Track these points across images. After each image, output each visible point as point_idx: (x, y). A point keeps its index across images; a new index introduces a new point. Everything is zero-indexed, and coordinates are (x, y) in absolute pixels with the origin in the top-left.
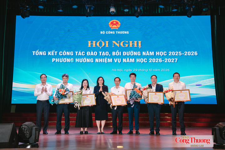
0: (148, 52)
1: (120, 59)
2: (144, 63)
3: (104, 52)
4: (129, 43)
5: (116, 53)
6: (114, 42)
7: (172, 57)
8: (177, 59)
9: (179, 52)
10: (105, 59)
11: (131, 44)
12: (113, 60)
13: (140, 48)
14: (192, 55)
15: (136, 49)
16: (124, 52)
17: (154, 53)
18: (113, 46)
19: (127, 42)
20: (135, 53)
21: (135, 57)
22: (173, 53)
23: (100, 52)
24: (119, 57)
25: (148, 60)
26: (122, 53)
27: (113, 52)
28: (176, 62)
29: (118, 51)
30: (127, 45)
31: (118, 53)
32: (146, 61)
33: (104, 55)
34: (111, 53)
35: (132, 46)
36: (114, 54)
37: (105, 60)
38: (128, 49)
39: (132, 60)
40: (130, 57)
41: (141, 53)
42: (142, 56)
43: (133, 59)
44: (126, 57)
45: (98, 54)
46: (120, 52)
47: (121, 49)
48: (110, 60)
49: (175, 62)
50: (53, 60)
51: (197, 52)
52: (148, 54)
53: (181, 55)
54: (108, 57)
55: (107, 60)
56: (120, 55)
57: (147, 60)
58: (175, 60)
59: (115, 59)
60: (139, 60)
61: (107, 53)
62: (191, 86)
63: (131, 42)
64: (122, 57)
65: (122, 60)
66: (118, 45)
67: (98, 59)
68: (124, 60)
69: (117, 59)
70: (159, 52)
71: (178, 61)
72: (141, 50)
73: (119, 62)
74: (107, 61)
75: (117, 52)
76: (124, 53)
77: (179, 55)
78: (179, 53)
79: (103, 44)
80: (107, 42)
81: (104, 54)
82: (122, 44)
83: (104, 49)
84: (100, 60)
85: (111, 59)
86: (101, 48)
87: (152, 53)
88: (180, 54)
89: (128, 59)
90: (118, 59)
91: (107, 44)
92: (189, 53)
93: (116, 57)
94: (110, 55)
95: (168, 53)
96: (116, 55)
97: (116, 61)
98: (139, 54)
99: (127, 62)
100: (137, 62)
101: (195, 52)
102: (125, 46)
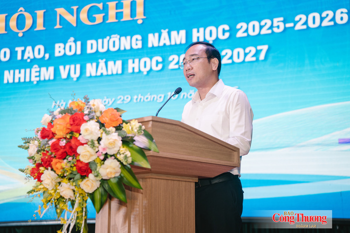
0: (165, 33)
1: (78, 66)
2: (151, 74)
3: (29, 48)
4: (105, 9)
5: (64, 48)
6: (60, 11)
7: (250, 41)
8: (265, 48)
9: (276, 20)
10: (33, 70)
11: (112, 13)
12: (57, 72)
13: (140, 22)
14: (325, 23)
15: (126, 29)
16: (89, 42)
17: (187, 33)
18: (58, 26)
19: (100, 6)
20: (125, 43)
21: (123, 55)
22: (253, 28)
23: (19, 50)
24: (73, 59)
25: (165, 63)
26: (84, 47)
27: (57, 45)
28: (262, 56)
29: (72, 39)
30: (99, 18)
31: (72, 47)
32: (160, 66)
33: (29, 58)
34: (50, 49)
35: (114, 20)
36: (59, 49)
37: (34, 74)
38: (102, 31)
39: (115, 67)
40: (109, 56)
41: (145, 40)
42: (146, 51)
43: (119, 63)
44: (95, 57)
45: (13, 54)
46: (79, 43)
47: (82, 33)
48: (48, 73)
49: (257, 60)
51: (345, 10)
52: (165, 40)
53: (282, 28)
54: (41, 63)
55: (39, 72)
56: (79, 52)
57: (163, 62)
58: (258, 52)
59: (61, 68)
60: (136, 65)
61: (39, 52)
62: (318, 144)
63: (112, 5)
64: (83, 58)
65: (83, 69)
66: (71, 19)
67: (12, 72)
68: (90, 69)
69: (67, 67)
70: (201, 30)
71: (271, 55)
72: (144, 30)
73: (75, 76)
74: (39, 76)
75: (71, 42)
76: (92, 46)
77: (276, 30)
78: (275, 24)
79: (29, 22)
80: (40, 13)
81: (29, 54)
82: (83, 16)
83: (31, 38)
84: (17, 75)
85: (51, 69)
86: (20, 35)
87: (179, 37)
88: (278, 27)
89: (102, 63)
90: (73, 67)
91: (40, 21)
92: (313, 20)
93: (65, 60)
94: (47, 56)
95: (233, 31)
96: (65, 54)
97: (64, 75)
98: (136, 42)
99: (99, 74)
100: (130, 70)
101: (338, 12)
102: (94, 20)
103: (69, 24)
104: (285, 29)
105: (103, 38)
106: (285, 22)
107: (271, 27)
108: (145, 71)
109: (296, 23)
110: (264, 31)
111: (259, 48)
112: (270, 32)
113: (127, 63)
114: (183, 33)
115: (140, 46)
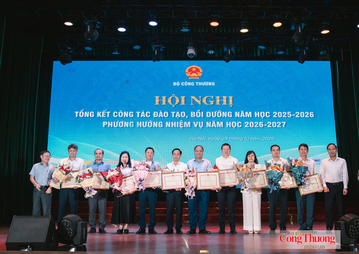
0: (242, 112)
1: (202, 123)
2: (237, 128)
3: (178, 113)
4: (215, 99)
5: (195, 114)
6: (193, 97)
7: (277, 119)
8: (285, 123)
9: (288, 113)
10: (180, 123)
11: (218, 101)
12: (192, 124)
13: (231, 106)
14: (306, 116)
15: (225, 108)
16: (207, 113)
17: (252, 113)
18: (192, 104)
19: (212, 97)
20: (225, 114)
21: (224, 119)
22: (280, 114)
23: (173, 113)
24: (200, 119)
25: (243, 124)
26: (205, 114)
27: (192, 112)
29: (199, 110)
30: (212, 102)
31: (199, 114)
32: (241, 126)
33: (178, 117)
34: (188, 113)
35: (219, 104)
36: (193, 114)
38: (214, 108)
39: (220, 124)
40: (217, 119)
41: (233, 114)
42: (234, 118)
43: (222, 123)
44: (210, 119)
45: (170, 114)
46: (202, 113)
47: (204, 108)
48: (187, 124)
49: (282, 127)
50: (104, 123)
51: (313, 113)
52: (242, 115)
53: (291, 116)
54: (184, 119)
55: (183, 123)
56: (202, 116)
58: (282, 124)
59: (194, 123)
60: (230, 124)
61: (183, 114)
63: (218, 97)
64: (204, 119)
65: (204, 124)
66: (199, 102)
67: (170, 122)
68: (208, 124)
69: (197, 122)
70: (258, 112)
71: (287, 125)
72: (233, 110)
73: (201, 127)
74: (183, 125)
75: (198, 112)
76: (209, 114)
79: (177, 101)
80: (183, 98)
81: (178, 115)
82: (204, 101)
83: (179, 108)
84: (172, 124)
85: (189, 123)
86: (173, 106)
87: (249, 114)
88: (289, 115)
90: (200, 122)
91: (183, 101)
92: (302, 114)
93: (195, 119)
94: (187, 116)
95: (271, 114)
96: (196, 116)
97: (196, 126)
98: (229, 114)
99: (212, 126)
100: (227, 126)
101: (311, 113)
102: (209, 103)
103: (197, 104)
105: (214, 111)
106: (291, 114)
107: (287, 115)
108: (234, 127)
109: (296, 115)
110: (284, 116)
111: (282, 122)
112: (286, 117)
113: (226, 123)
115: (231, 116)
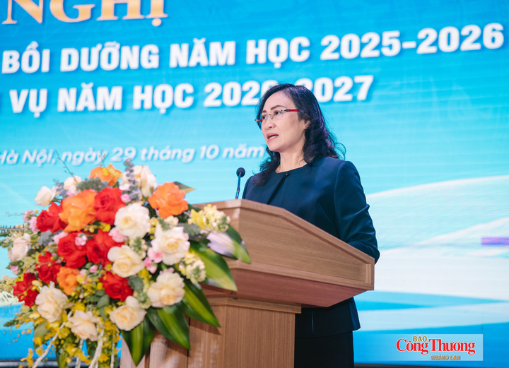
0: (199, 45)
1: (44, 93)
2: (173, 112)
5: (20, 60)
8: (367, 80)
9: (387, 35)
12: (3, 101)
13: (156, 23)
14: (467, 45)
15: (133, 33)
16: (65, 53)
17: (237, 47)
18: (9, 21)
20: (130, 57)
21: (125, 78)
22: (349, 45)
24: (34, 80)
25: (198, 94)
26: (55, 60)
27: (6, 54)
28: (362, 94)
29: (34, 44)
30: (84, 11)
31: (33, 59)
32: (189, 101)
35: (111, 17)
36: (10, 61)
38: (90, 33)
39: (110, 98)
40: (100, 78)
41: (164, 55)
42: (165, 73)
43: (117, 91)
44: (75, 79)
46: (46, 53)
47: (53, 36)
49: (354, 99)
51: (499, 27)
52: (199, 56)
53: (396, 50)
56: (45, 68)
57: (195, 93)
58: (355, 88)
59: (13, 94)
60: (147, 97)
62: (449, 245)
64: (53, 79)
65: (52, 99)
68: (66, 99)
69: (24, 93)
70: (262, 43)
71: (376, 93)
72: (163, 37)
73: (37, 110)
75: (32, 49)
76: (70, 59)
77: (386, 51)
78: (386, 42)
87: (223, 53)
88: (390, 47)
89: (87, 89)
90: (33, 93)
92: (448, 39)
95: (315, 48)
96: (20, 70)
97: (18, 107)
98: (148, 57)
99: (80, 108)
100: (137, 105)
101: (488, 29)
102: (75, 14)
103: (29, 18)
104: (402, 51)
105: (91, 45)
106: (402, 38)
107: (379, 47)
108: (162, 106)
109: (419, 42)
110: (367, 52)
111: (358, 79)
112: (376, 53)
113: (132, 92)
114: (230, 46)
115: (155, 63)
